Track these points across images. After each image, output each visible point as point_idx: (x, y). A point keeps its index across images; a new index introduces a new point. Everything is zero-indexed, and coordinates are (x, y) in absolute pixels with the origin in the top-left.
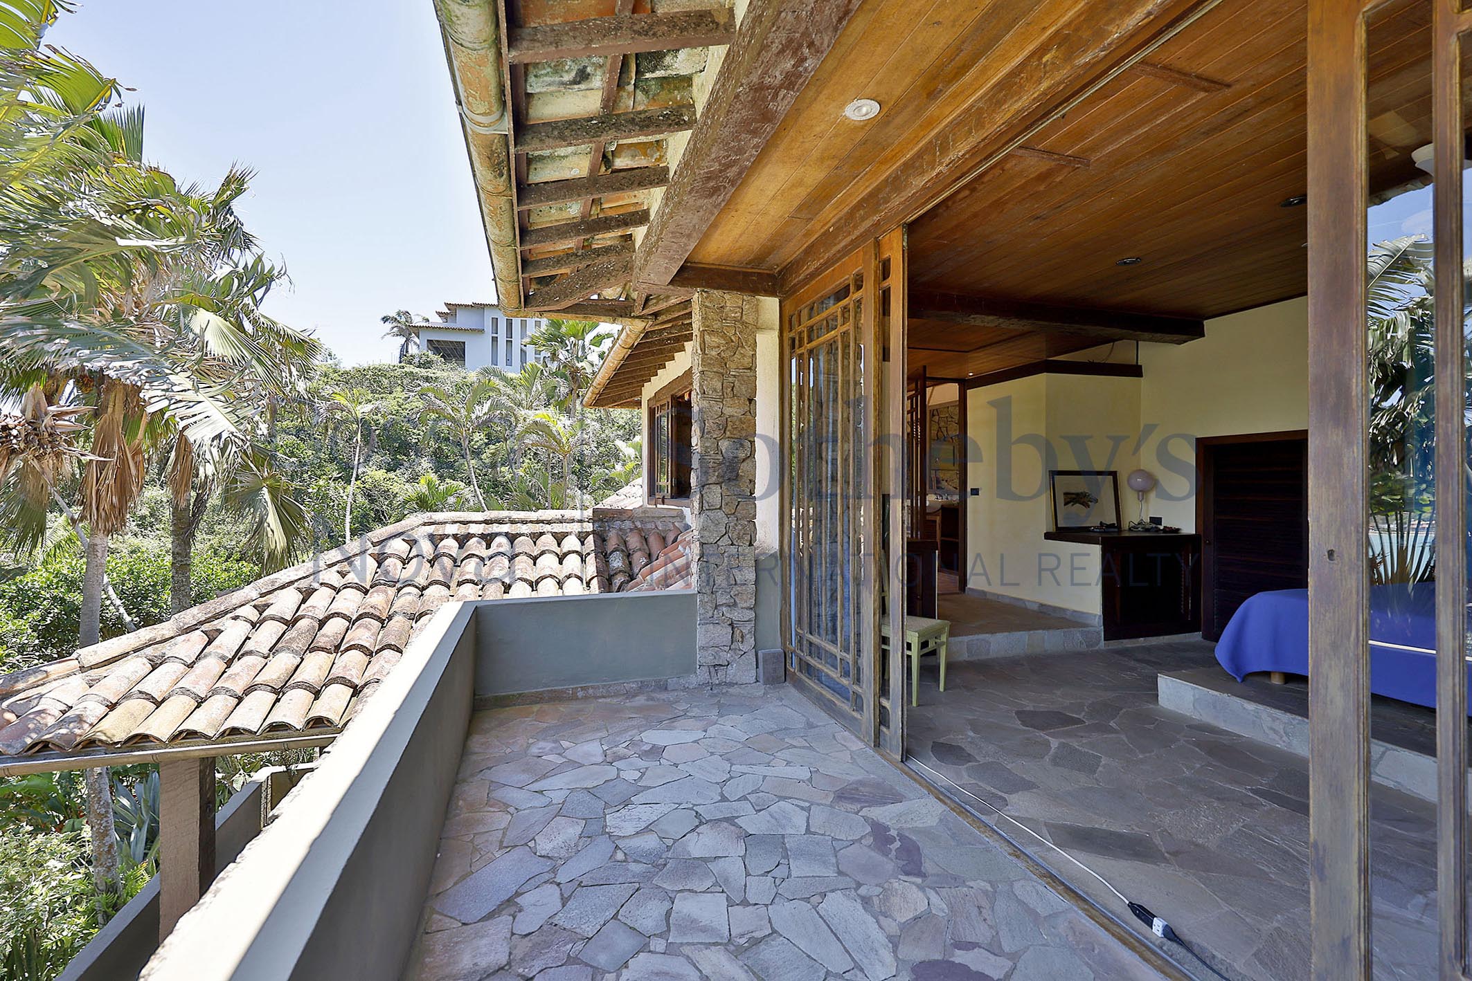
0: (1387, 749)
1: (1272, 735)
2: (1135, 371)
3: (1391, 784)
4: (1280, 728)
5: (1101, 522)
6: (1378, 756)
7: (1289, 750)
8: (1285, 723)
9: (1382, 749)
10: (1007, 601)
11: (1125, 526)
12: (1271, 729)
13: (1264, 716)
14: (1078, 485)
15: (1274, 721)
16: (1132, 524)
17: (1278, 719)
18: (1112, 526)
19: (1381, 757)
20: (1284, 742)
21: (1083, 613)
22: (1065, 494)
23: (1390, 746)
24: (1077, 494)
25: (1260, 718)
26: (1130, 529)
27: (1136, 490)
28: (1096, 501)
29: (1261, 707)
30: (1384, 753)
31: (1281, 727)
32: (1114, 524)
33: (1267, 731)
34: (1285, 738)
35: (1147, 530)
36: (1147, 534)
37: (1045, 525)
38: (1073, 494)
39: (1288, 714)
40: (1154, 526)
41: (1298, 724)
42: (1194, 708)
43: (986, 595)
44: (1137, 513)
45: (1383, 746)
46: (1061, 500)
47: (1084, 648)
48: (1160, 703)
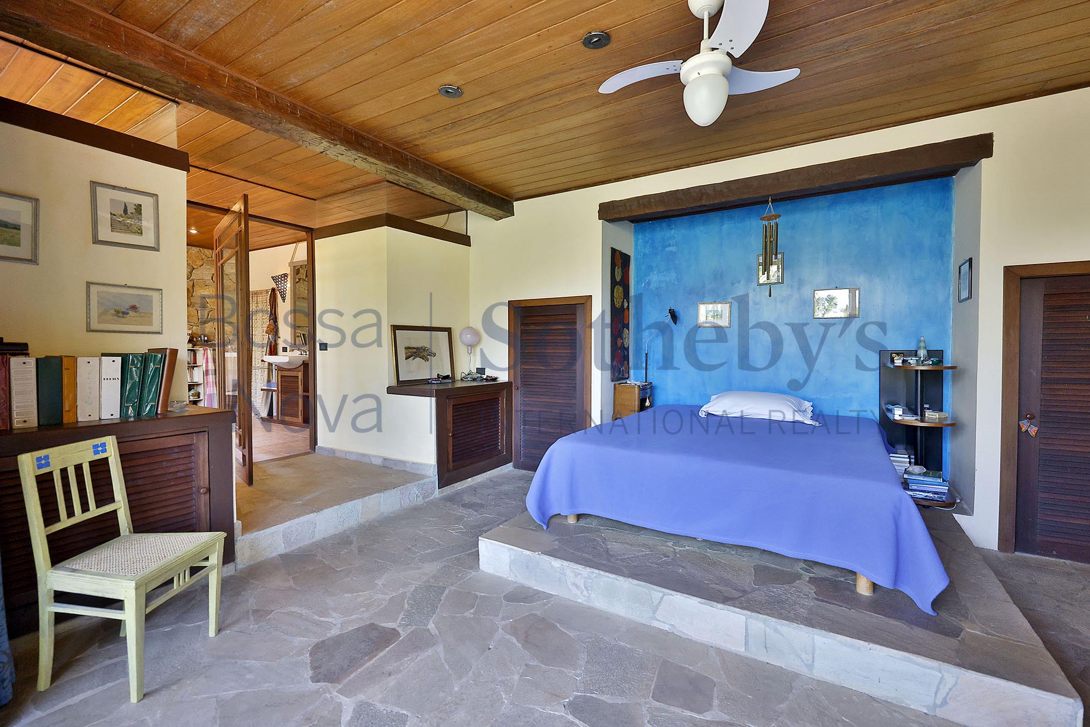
0: (665, 594)
1: (575, 591)
2: (465, 240)
3: (666, 627)
4: (581, 583)
5: (438, 374)
6: (658, 602)
7: (588, 604)
8: (585, 578)
9: (661, 595)
10: (354, 458)
11: (458, 376)
12: (575, 584)
13: (568, 572)
14: (420, 339)
15: (576, 576)
16: (463, 375)
17: (580, 574)
18: (447, 377)
19: (660, 602)
20: (584, 596)
21: (420, 464)
22: (406, 348)
23: (667, 591)
24: (417, 349)
25: (564, 574)
26: (461, 379)
27: (465, 345)
28: (435, 355)
29: (566, 563)
30: (662, 598)
31: (582, 581)
32: (448, 376)
33: (571, 587)
34: (585, 593)
35: (474, 380)
36: (475, 384)
37: (388, 379)
38: (414, 348)
39: (588, 568)
40: (479, 375)
41: (595, 577)
42: (511, 570)
43: (334, 452)
44: (467, 365)
45: (661, 592)
46: (402, 354)
47: (420, 501)
48: (480, 567)
